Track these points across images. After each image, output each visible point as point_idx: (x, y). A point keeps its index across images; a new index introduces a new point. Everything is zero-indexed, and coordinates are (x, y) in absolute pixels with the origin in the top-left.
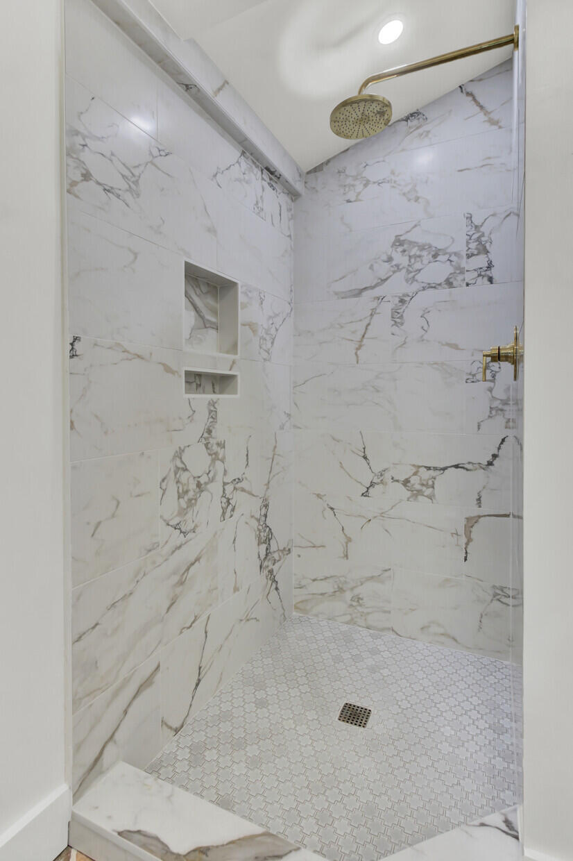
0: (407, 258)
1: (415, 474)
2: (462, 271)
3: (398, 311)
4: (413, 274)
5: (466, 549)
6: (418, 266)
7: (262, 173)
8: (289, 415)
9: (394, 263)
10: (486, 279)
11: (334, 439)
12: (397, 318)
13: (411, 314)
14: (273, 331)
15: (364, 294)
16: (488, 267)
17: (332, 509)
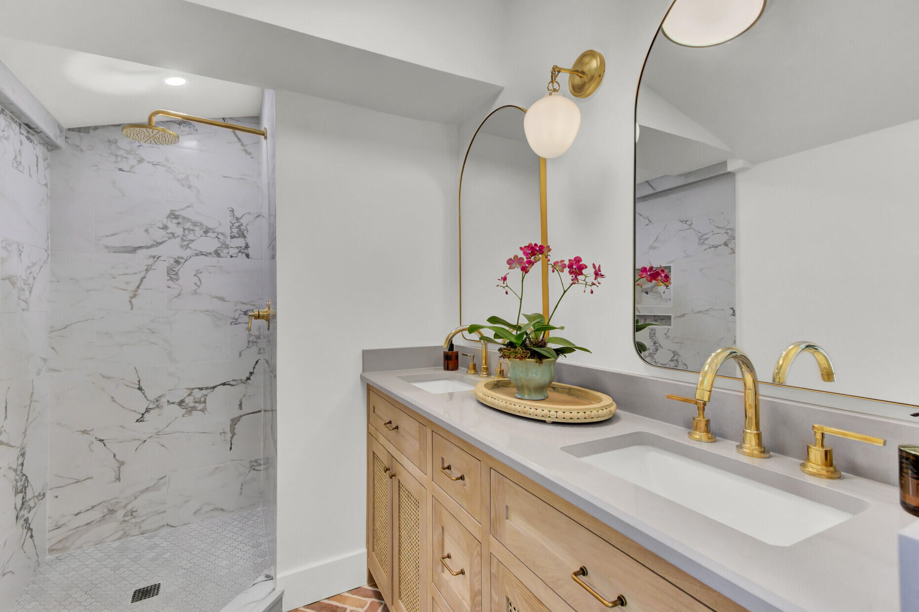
0: (182, 229)
1: (189, 395)
2: (227, 247)
3: (174, 269)
4: (188, 242)
5: (231, 441)
6: (191, 236)
7: (20, 128)
8: (45, 360)
9: (169, 231)
10: (244, 255)
11: (104, 377)
12: (172, 274)
13: (186, 272)
14: (31, 281)
15: (140, 252)
16: (245, 247)
17: (101, 440)
